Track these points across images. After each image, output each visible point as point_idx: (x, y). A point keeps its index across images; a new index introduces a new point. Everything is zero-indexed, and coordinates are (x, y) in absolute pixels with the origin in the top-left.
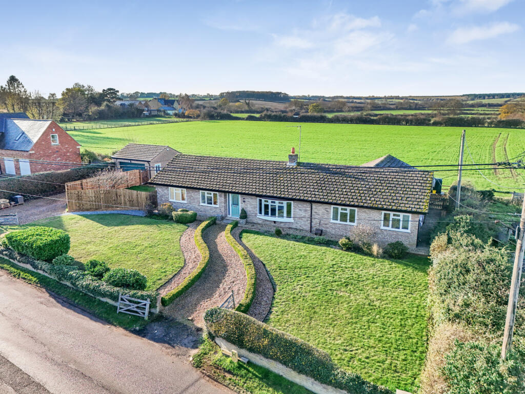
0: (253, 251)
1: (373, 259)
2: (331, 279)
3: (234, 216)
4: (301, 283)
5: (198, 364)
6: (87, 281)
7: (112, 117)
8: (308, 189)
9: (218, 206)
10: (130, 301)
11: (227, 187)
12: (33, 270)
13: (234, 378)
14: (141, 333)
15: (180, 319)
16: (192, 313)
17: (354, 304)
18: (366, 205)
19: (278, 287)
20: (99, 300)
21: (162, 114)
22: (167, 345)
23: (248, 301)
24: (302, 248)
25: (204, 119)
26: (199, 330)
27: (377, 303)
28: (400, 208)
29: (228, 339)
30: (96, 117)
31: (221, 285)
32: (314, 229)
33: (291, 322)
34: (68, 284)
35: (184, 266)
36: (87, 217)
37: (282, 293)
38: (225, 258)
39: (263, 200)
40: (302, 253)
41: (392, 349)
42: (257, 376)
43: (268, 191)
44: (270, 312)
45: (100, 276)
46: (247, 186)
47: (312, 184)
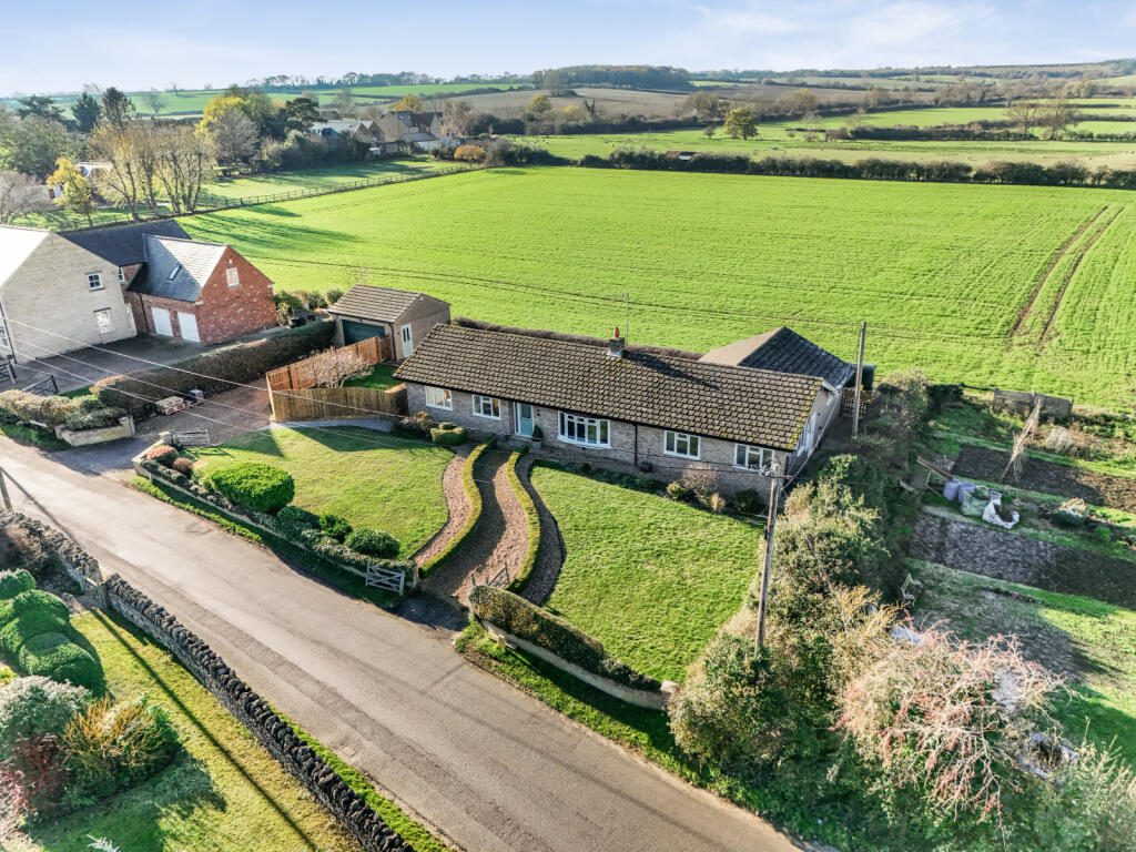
0: (544, 500)
1: (709, 515)
2: (639, 545)
3: (523, 434)
4: (598, 551)
5: (462, 649)
6: (326, 544)
7: (308, 162)
8: (633, 402)
9: (499, 419)
10: (381, 573)
11: (513, 392)
12: (251, 523)
13: (501, 665)
14: (397, 610)
15: (441, 596)
16: (457, 588)
17: (659, 582)
18: (711, 433)
19: (568, 555)
20: (343, 570)
21: (408, 150)
22: (426, 626)
23: (525, 576)
24: (615, 495)
25: (493, 165)
26: (466, 609)
27: (689, 582)
28: (758, 440)
29: (495, 623)
30: (277, 165)
31: (495, 551)
32: (640, 461)
33: (575, 604)
34: (302, 546)
35: (448, 522)
36: (304, 431)
37: (571, 564)
38: (504, 510)
39: (566, 415)
40: (612, 505)
41: (685, 639)
42: (525, 664)
43: (573, 402)
44: (552, 590)
45: (340, 538)
46: (543, 392)
47: (639, 393)
